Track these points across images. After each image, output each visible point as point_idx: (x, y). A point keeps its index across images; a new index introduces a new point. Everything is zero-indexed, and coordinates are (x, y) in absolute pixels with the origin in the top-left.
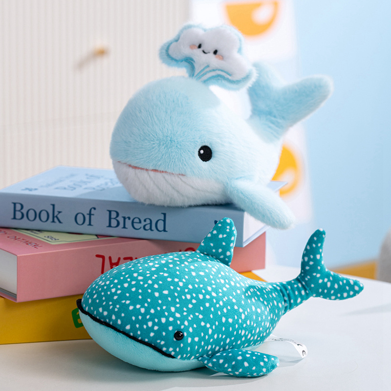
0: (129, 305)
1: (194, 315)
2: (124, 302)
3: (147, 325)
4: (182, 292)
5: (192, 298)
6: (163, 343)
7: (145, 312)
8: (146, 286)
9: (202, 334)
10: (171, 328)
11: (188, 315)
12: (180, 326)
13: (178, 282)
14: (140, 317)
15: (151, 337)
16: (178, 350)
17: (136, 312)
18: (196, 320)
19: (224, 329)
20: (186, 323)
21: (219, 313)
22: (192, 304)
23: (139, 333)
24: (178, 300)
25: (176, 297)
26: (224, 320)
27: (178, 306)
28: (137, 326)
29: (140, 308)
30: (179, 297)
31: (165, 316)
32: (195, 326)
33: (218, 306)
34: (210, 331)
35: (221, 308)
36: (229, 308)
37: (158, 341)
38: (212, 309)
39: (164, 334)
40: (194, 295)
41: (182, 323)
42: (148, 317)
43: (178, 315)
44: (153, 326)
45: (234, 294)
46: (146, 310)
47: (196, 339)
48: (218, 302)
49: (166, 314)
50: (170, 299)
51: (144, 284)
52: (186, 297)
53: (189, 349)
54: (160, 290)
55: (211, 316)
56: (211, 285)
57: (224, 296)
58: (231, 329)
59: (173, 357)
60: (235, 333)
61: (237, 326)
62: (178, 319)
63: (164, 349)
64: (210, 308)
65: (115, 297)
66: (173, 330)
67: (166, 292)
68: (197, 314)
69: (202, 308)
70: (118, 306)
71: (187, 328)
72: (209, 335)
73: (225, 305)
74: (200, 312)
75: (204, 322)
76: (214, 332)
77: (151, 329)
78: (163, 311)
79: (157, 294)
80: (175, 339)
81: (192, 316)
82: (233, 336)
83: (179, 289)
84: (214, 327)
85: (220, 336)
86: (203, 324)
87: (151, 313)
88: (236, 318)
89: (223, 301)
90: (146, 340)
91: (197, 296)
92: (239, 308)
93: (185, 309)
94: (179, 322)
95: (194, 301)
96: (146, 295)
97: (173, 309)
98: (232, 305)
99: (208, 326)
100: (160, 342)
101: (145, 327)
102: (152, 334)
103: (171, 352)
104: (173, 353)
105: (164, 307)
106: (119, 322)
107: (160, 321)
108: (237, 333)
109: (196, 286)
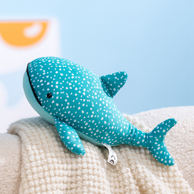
0: (41, 68)
1: (65, 93)
2: (41, 66)
3: (40, 80)
4: (69, 81)
5: (72, 86)
6: (40, 94)
7: (44, 75)
8: (56, 66)
9: (62, 105)
10: (48, 89)
11: (62, 91)
12: (54, 92)
13: (72, 76)
14: (40, 75)
15: (37, 87)
16: (44, 102)
17: (41, 73)
18: (64, 96)
19: (76, 112)
20: (58, 93)
21: (79, 103)
22: (69, 88)
23: (34, 81)
24: (63, 81)
25: (64, 80)
26: (79, 108)
27: (61, 83)
28: (36, 78)
29: (44, 72)
30: (66, 81)
31: (50, 83)
32: (61, 98)
33: (81, 100)
34: (67, 107)
35: (82, 102)
36: (87, 106)
37: (39, 92)
38: (77, 99)
39: (43, 90)
40: (74, 86)
41: (56, 92)
42: (43, 78)
43: (57, 87)
44: (42, 83)
45: (97, 103)
46: (45, 75)
47: (57, 105)
48: (83, 98)
49: (52, 82)
50: (60, 78)
51: (56, 65)
52: (69, 83)
53: (50, 106)
54: (60, 72)
55: (74, 101)
56: (87, 89)
57: (89, 99)
58: (80, 116)
59: (41, 105)
60: (81, 120)
61: (85, 117)
62: (56, 88)
63: (39, 98)
64: (76, 97)
65: (40, 62)
66: (49, 91)
67: (62, 75)
68: (67, 94)
69: (72, 94)
70: (37, 66)
71: (56, 95)
72: (65, 108)
73: (86, 103)
74: (69, 95)
75: (67, 100)
76: (69, 109)
77: (40, 84)
78: (52, 80)
79: (57, 72)
80: (46, 96)
81: (63, 93)
82: (80, 121)
83: (69, 78)
84: (71, 107)
85: (72, 114)
86: (66, 100)
87: (46, 77)
88: (87, 113)
89: (86, 100)
90: (34, 87)
91: (75, 87)
92: (92, 111)
93: (63, 87)
94: (54, 90)
95: (71, 88)
96: (52, 69)
97: (57, 83)
98: (90, 106)
99: (68, 104)
100: (39, 93)
101: (38, 80)
102: (38, 86)
103: (41, 101)
104: (42, 102)
105: (54, 79)
106: (32, 72)
107: (46, 83)
108: (83, 121)
109: (79, 84)
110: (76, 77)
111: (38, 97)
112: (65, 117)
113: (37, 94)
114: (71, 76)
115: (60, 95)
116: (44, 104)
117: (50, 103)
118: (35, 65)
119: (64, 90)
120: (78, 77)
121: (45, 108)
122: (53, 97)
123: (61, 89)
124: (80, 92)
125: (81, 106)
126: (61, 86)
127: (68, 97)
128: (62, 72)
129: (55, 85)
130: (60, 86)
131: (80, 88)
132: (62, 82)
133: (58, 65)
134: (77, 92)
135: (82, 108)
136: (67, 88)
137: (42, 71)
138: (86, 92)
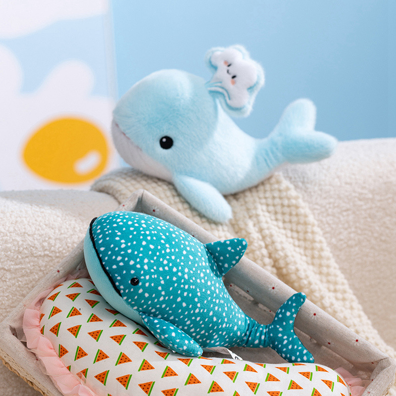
0: (118, 236)
1: (158, 277)
2: (117, 231)
3: (116, 258)
4: (164, 256)
5: (167, 265)
6: (119, 278)
7: (123, 248)
8: (142, 232)
9: (154, 295)
10: (132, 272)
11: (154, 274)
12: (142, 275)
13: (167, 248)
14: (117, 249)
15: (112, 268)
16: (127, 291)
17: (118, 244)
18: (157, 282)
19: (174, 306)
20: (147, 277)
21: (179, 292)
22: (164, 268)
23: (106, 258)
24: (155, 258)
25: (156, 255)
26: (179, 299)
27: (152, 261)
28: (110, 253)
29: (122, 243)
30: (158, 257)
31: (135, 261)
32: (153, 285)
33: (182, 286)
34: (162, 299)
35: (183, 290)
36: (190, 295)
37: (116, 275)
38: (176, 285)
39: (124, 272)
40: (171, 265)
41: (145, 275)
42: (122, 253)
43: (146, 267)
44: (120, 261)
45: (204, 290)
46: (125, 247)
47: (147, 295)
48: (184, 284)
49: (138, 260)
50: (150, 253)
51: (142, 231)
52: (163, 261)
53: (136, 297)
54: (149, 242)
55: (171, 289)
56: (190, 269)
58: (180, 311)
59: (120, 295)
60: (181, 317)
61: (186, 313)
62: (144, 270)
63: (117, 284)
64: (175, 282)
65: (115, 225)
66: (133, 274)
67: (152, 247)
68: (161, 278)
69: (168, 277)
70: (110, 231)
71: (145, 281)
72: (158, 300)
73: (189, 290)
74: (164, 279)
75: (162, 288)
76: (164, 302)
77: (117, 263)
78: (137, 256)
79: (144, 243)
80: (130, 282)
81: (156, 276)
82: (178, 317)
83: (163, 252)
84: (167, 298)
85: (168, 309)
86: (160, 288)
87: (127, 252)
88: (191, 306)
89: (189, 287)
90: (107, 268)
91: (172, 267)
92: (198, 302)
93: (155, 268)
94: (142, 272)
95: (167, 268)
96: (136, 238)
97: (146, 261)
98: (195, 296)
99: (163, 293)
100: (117, 277)
101: (114, 257)
102: (114, 267)
103: (121, 289)
104: (122, 291)
105: (141, 255)
106: (100, 242)
107: (129, 261)
109: (178, 260)
110: (173, 250)
111: (116, 282)
112: (157, 313)
113: (114, 278)
114: (165, 249)
115: (150, 280)
116: (125, 294)
117: (136, 292)
118: (106, 229)
119: (157, 271)
120: (175, 250)
121: (127, 300)
122: (140, 284)
123: (152, 270)
124: (180, 274)
125: (181, 295)
126: (153, 265)
127: (162, 282)
128: (151, 242)
129: (142, 264)
130: (150, 266)
131: (180, 268)
132: (153, 259)
133: (145, 230)
134: (176, 274)
135: (184, 299)
136: (161, 269)
137: (119, 241)
138: (189, 273)
